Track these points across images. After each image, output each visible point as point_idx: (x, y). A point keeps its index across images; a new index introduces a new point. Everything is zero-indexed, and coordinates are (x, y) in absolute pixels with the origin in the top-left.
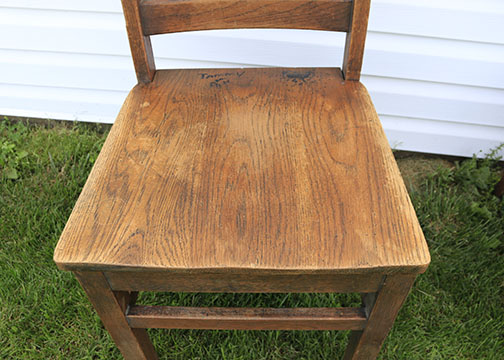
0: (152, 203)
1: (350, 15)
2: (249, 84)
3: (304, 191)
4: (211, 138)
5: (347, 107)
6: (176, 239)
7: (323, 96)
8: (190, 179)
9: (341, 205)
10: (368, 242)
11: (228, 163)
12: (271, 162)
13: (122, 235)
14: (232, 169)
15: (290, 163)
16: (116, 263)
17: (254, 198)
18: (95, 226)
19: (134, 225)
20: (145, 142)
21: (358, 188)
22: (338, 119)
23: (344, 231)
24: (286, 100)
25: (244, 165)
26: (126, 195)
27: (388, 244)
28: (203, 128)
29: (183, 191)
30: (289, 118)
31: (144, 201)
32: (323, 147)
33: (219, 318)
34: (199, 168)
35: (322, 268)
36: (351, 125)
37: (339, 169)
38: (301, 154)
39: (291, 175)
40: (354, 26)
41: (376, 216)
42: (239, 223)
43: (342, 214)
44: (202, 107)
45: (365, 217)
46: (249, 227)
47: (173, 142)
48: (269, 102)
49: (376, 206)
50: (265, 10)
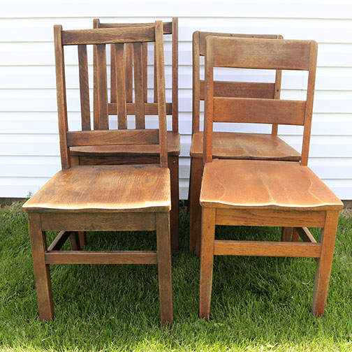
0: (64, 196)
2: (114, 169)
5: (157, 174)
8: (81, 192)
9: (141, 196)
12: (116, 188)
14: (99, 189)
21: (149, 192)
22: (151, 177)
23: (138, 200)
24: (130, 174)
30: (129, 178)
36: (156, 178)
38: (130, 186)
39: (124, 190)
40: (160, 141)
42: (98, 199)
45: (149, 197)
47: (75, 184)
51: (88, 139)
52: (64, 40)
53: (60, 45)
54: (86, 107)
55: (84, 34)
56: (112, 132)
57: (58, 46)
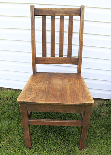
0: (37, 93)
1: (78, 61)
2: (57, 75)
3: (68, 92)
4: (49, 84)
5: (78, 79)
6: (42, 98)
7: (73, 77)
8: (45, 90)
9: (76, 94)
10: (81, 99)
11: (53, 87)
12: (62, 87)
13: (31, 97)
14: (54, 88)
15: (66, 88)
16: (30, 102)
17: (58, 93)
18: (25, 96)
19: (33, 96)
20: (35, 84)
21: (80, 92)
22: (76, 81)
23: (77, 98)
24: (65, 78)
25: (56, 88)
26: (32, 91)
27: (86, 100)
28: (47, 82)
29: (43, 91)
30: (65, 81)
31: (35, 92)
32: (73, 85)
33: (50, 121)
34: (47, 88)
35: (72, 103)
36: (79, 82)
37: (76, 89)
38: (68, 86)
39: (66, 90)
40: (79, 63)
41: (83, 96)
42: (55, 96)
43: (76, 95)
44: (47, 79)
45: (81, 96)
46: (57, 97)
47: (41, 84)
48: (61, 78)
49: (83, 94)
50: (61, 60)
51: (45, 61)
52: (35, 13)
53: (34, 15)
54: (45, 46)
55: (45, 10)
56: (56, 58)
57: (32, 16)
